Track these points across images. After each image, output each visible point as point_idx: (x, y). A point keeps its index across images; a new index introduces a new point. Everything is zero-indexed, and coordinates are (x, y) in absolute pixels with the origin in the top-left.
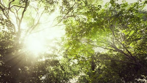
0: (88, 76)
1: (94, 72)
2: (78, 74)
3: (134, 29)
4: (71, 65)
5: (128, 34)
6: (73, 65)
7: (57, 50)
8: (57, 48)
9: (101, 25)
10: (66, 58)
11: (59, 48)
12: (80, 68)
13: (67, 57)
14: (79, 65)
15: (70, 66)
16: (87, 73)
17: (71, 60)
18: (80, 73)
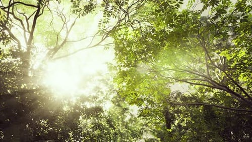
0: (159, 139)
1: (170, 131)
2: (140, 135)
3: (246, 46)
4: (127, 119)
5: (232, 57)
6: (130, 120)
7: (102, 93)
8: (102, 90)
9: (183, 36)
10: (118, 108)
11: (105, 89)
12: (143, 126)
13: (119, 105)
14: (142, 118)
15: (125, 120)
16: (156, 133)
17: (127, 111)
18: (144, 133)
